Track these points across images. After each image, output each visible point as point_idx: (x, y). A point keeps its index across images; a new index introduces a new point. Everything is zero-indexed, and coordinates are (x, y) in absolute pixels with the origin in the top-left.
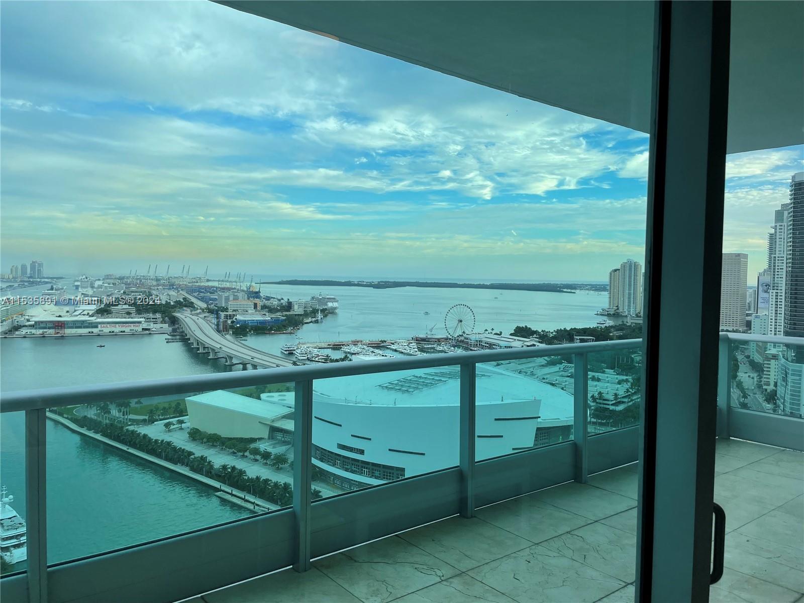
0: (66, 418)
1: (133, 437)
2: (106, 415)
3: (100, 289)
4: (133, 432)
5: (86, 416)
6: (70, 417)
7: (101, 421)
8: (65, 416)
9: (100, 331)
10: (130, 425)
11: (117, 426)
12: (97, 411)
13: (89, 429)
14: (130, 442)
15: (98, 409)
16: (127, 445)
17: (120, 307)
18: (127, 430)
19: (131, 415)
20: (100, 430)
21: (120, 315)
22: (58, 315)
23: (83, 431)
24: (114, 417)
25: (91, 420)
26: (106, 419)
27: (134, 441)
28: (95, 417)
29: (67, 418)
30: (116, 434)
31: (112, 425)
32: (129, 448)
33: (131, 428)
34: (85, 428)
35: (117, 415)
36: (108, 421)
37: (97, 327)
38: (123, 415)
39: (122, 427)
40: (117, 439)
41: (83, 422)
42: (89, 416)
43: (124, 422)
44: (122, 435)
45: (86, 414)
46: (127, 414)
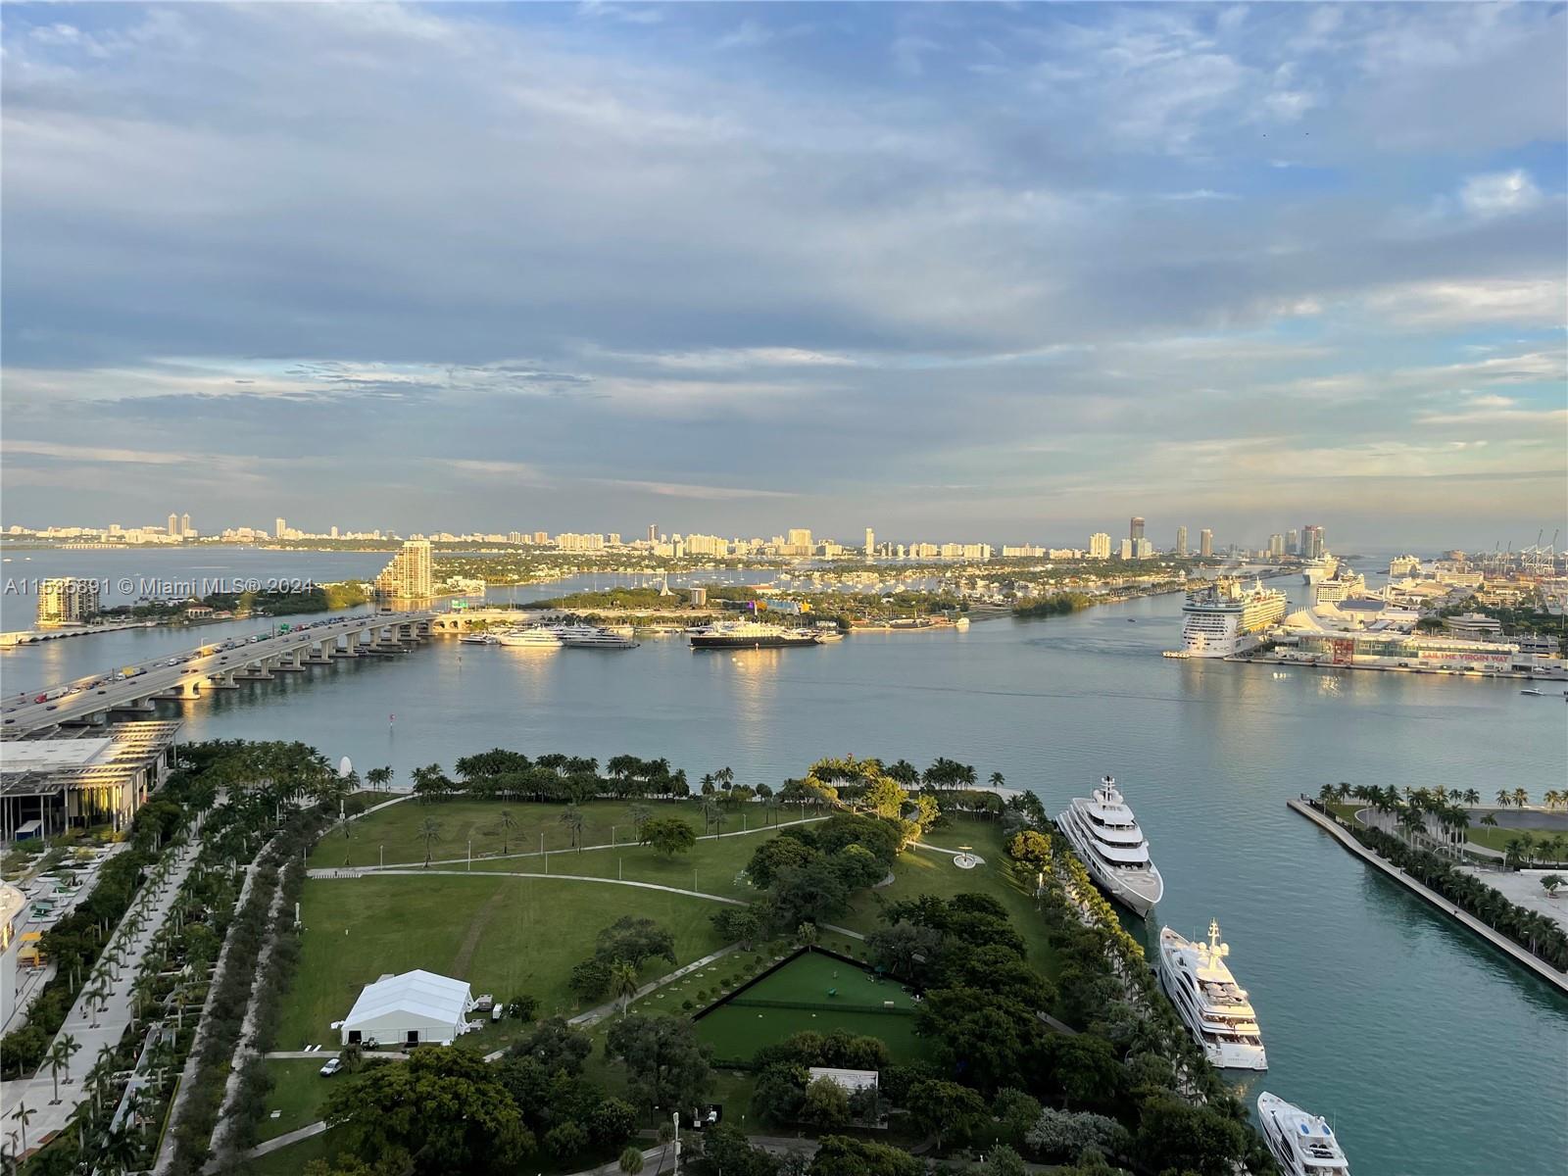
0: (1338, 823)
1: (1468, 891)
2: (1416, 833)
3: (1430, 581)
4: (1469, 879)
5: (1376, 828)
6: (1346, 823)
7: (1404, 844)
8: (1338, 819)
9: (1422, 663)
10: (1464, 864)
11: (1436, 860)
12: (1398, 821)
13: (1382, 855)
14: (1463, 898)
15: (1401, 817)
16: (1455, 903)
17: (1466, 617)
18: (1458, 873)
19: (1469, 843)
20: (1402, 860)
21: (1466, 633)
22: (1342, 628)
23: (1371, 855)
24: (1434, 840)
25: (1387, 838)
26: (1415, 842)
27: (1470, 897)
28: (1395, 833)
29: (1342, 825)
30: (1433, 876)
31: (1426, 855)
32: (1461, 911)
33: (1466, 871)
34: (1374, 851)
35: (1440, 838)
36: (1419, 847)
37: (1415, 655)
38: (1453, 840)
39: (1448, 865)
40: (1436, 886)
41: (1372, 838)
42: (1382, 829)
43: (1453, 855)
44: (1446, 882)
45: (1376, 824)
46: (1459, 841)
